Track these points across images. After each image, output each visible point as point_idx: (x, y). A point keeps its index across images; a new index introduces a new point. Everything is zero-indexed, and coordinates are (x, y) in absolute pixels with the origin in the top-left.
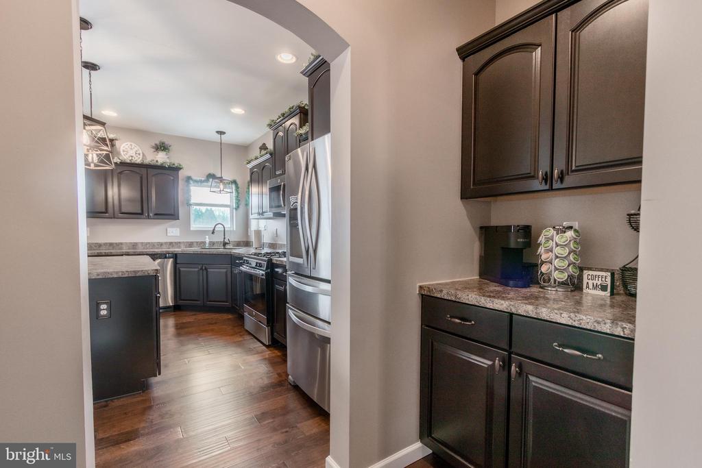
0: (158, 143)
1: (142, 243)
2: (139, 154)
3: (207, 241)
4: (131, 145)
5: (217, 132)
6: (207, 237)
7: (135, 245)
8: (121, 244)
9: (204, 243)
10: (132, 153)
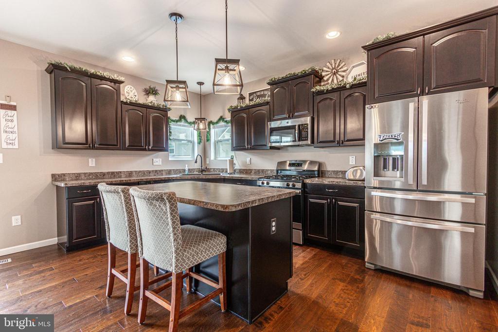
0: (148, 88)
1: (136, 171)
2: (136, 96)
3: (187, 168)
4: (131, 88)
5: (198, 83)
6: (187, 165)
7: (130, 174)
8: (121, 172)
9: (184, 171)
10: (131, 94)
